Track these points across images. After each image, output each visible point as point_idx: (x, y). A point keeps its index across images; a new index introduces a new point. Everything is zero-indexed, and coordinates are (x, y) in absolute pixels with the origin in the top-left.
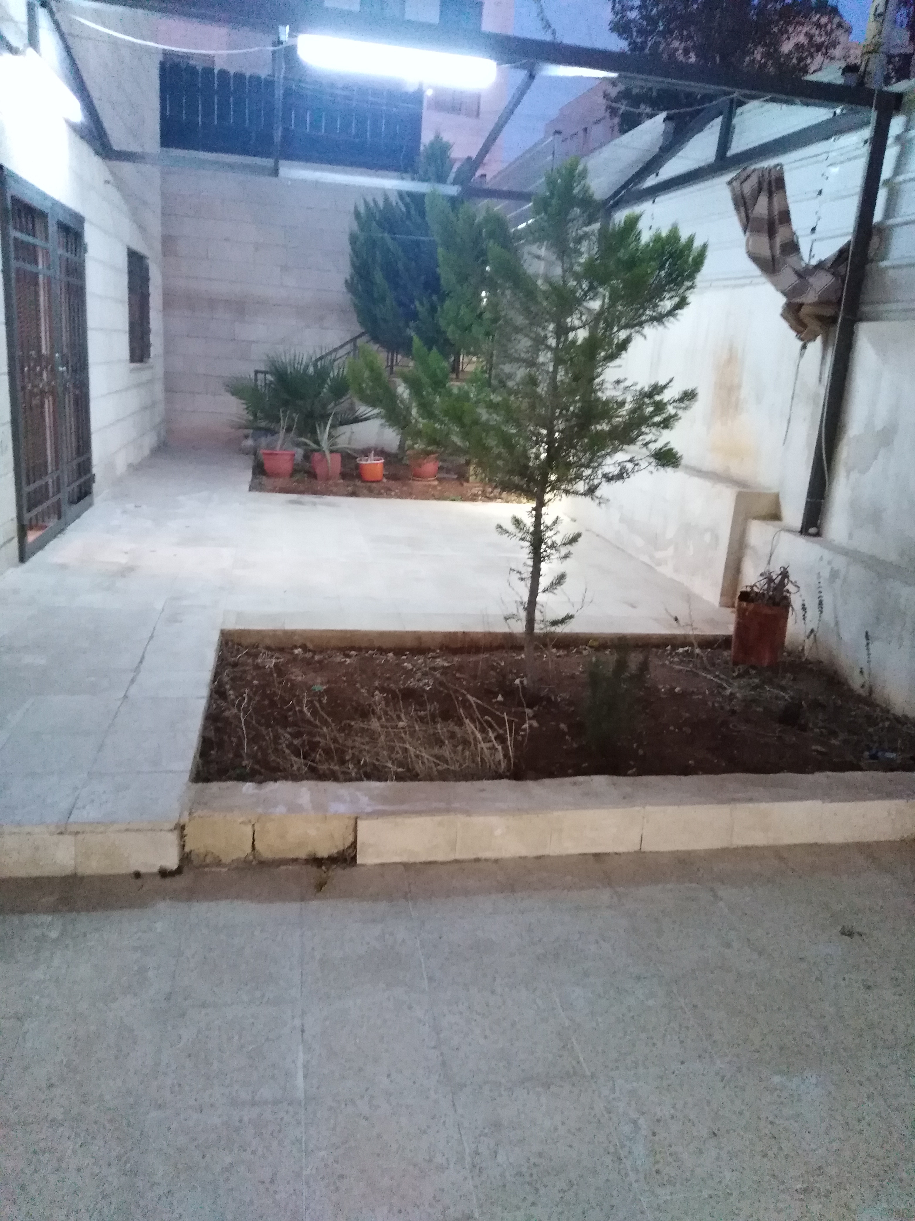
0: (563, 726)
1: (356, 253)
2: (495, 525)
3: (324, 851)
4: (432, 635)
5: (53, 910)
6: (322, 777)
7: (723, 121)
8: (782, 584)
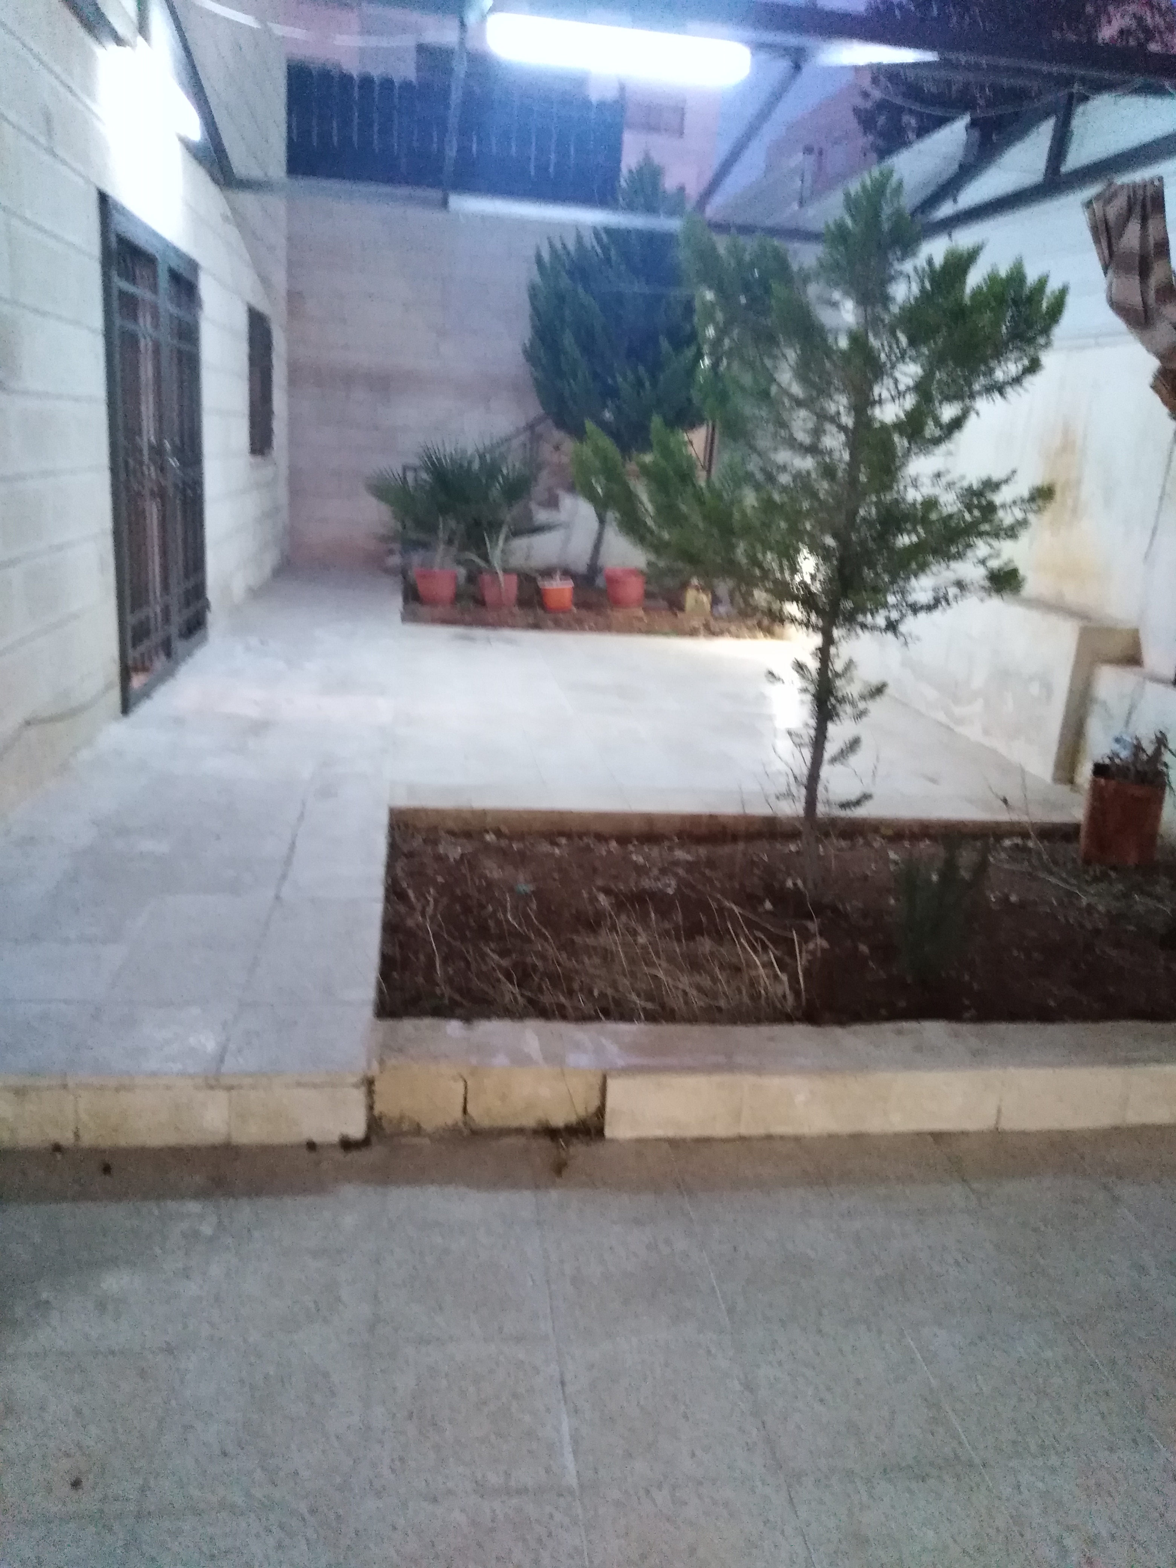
0: (864, 948)
1: (536, 312)
2: (765, 671)
3: (559, 1119)
4: (668, 818)
5: (201, 1194)
6: (544, 1013)
7: (1056, 125)
8: (1158, 753)
